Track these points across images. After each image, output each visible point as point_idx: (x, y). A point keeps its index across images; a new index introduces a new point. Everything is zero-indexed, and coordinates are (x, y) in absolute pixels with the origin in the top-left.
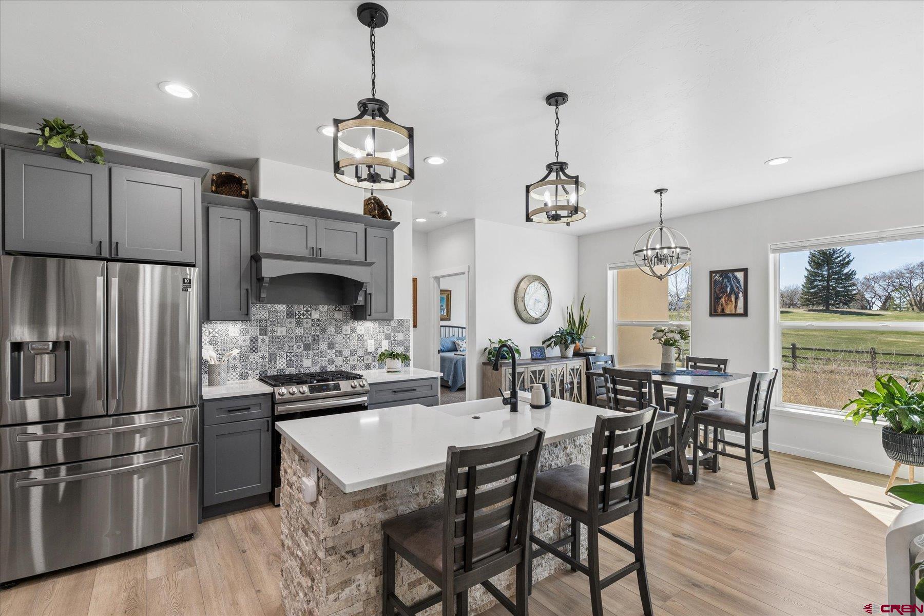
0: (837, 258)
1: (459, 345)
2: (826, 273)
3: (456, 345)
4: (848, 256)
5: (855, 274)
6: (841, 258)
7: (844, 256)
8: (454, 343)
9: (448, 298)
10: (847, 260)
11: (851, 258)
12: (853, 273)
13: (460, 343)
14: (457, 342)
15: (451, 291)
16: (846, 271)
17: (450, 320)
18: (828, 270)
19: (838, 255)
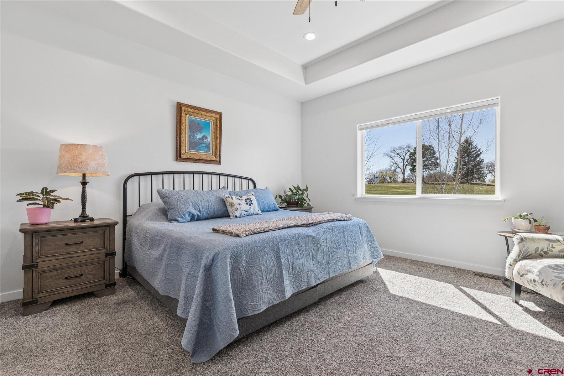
0: (473, 151)
1: (232, 205)
2: (467, 160)
3: (227, 204)
4: (479, 150)
5: (483, 161)
6: (475, 152)
7: (477, 150)
8: (223, 202)
9: (217, 125)
10: (479, 153)
11: (481, 151)
12: (482, 161)
13: (235, 201)
14: (229, 200)
15: (221, 114)
16: (478, 159)
17: (219, 162)
18: (468, 159)
19: (474, 150)
